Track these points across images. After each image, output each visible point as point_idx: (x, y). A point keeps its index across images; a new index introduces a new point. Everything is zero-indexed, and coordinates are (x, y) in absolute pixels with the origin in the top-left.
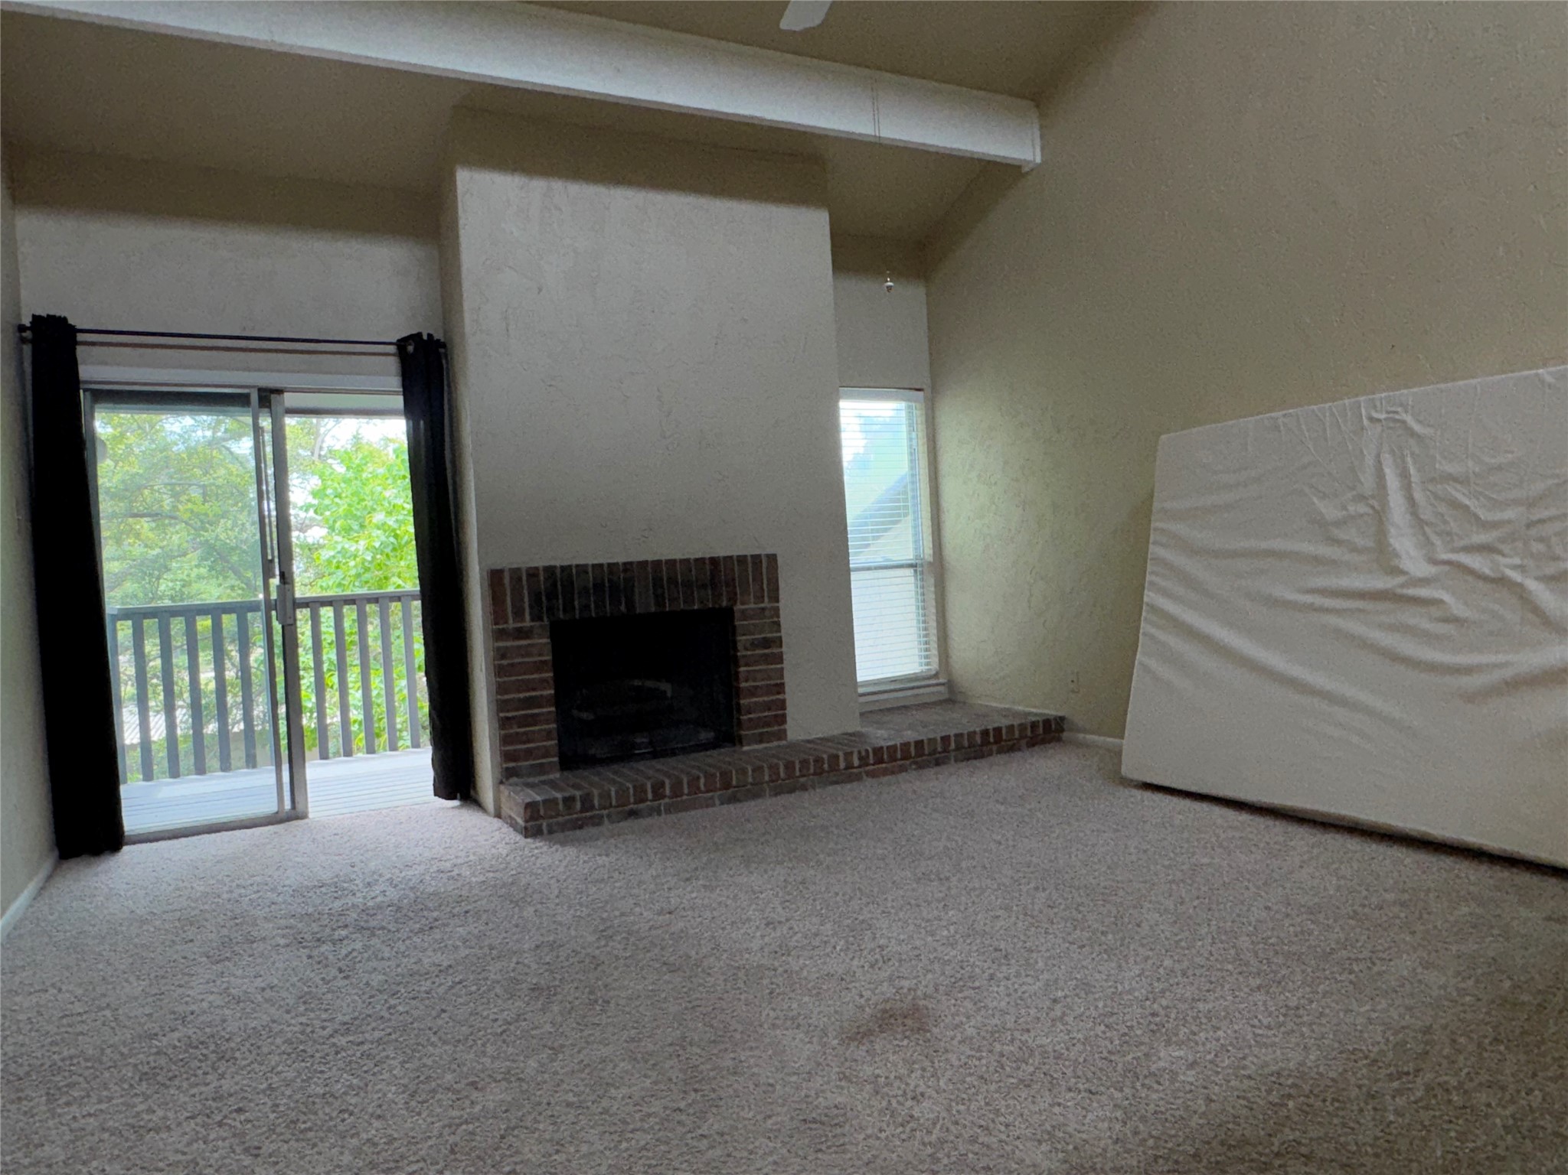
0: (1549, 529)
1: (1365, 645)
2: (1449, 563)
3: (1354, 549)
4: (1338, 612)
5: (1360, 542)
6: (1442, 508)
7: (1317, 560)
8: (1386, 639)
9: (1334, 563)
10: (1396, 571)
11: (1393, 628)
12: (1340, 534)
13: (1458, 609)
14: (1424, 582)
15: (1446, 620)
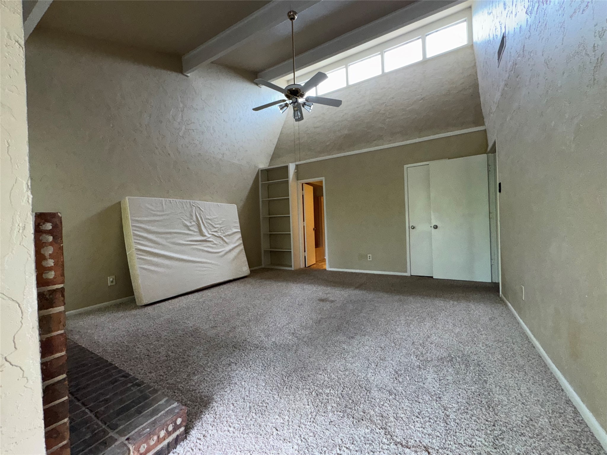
0: (223, 228)
1: (203, 251)
2: (213, 235)
3: (195, 232)
4: (196, 245)
5: (196, 230)
6: (208, 225)
7: (188, 234)
8: (206, 249)
9: (191, 235)
10: (205, 236)
11: (206, 247)
12: (191, 228)
13: (215, 242)
14: (209, 238)
15: (214, 244)
